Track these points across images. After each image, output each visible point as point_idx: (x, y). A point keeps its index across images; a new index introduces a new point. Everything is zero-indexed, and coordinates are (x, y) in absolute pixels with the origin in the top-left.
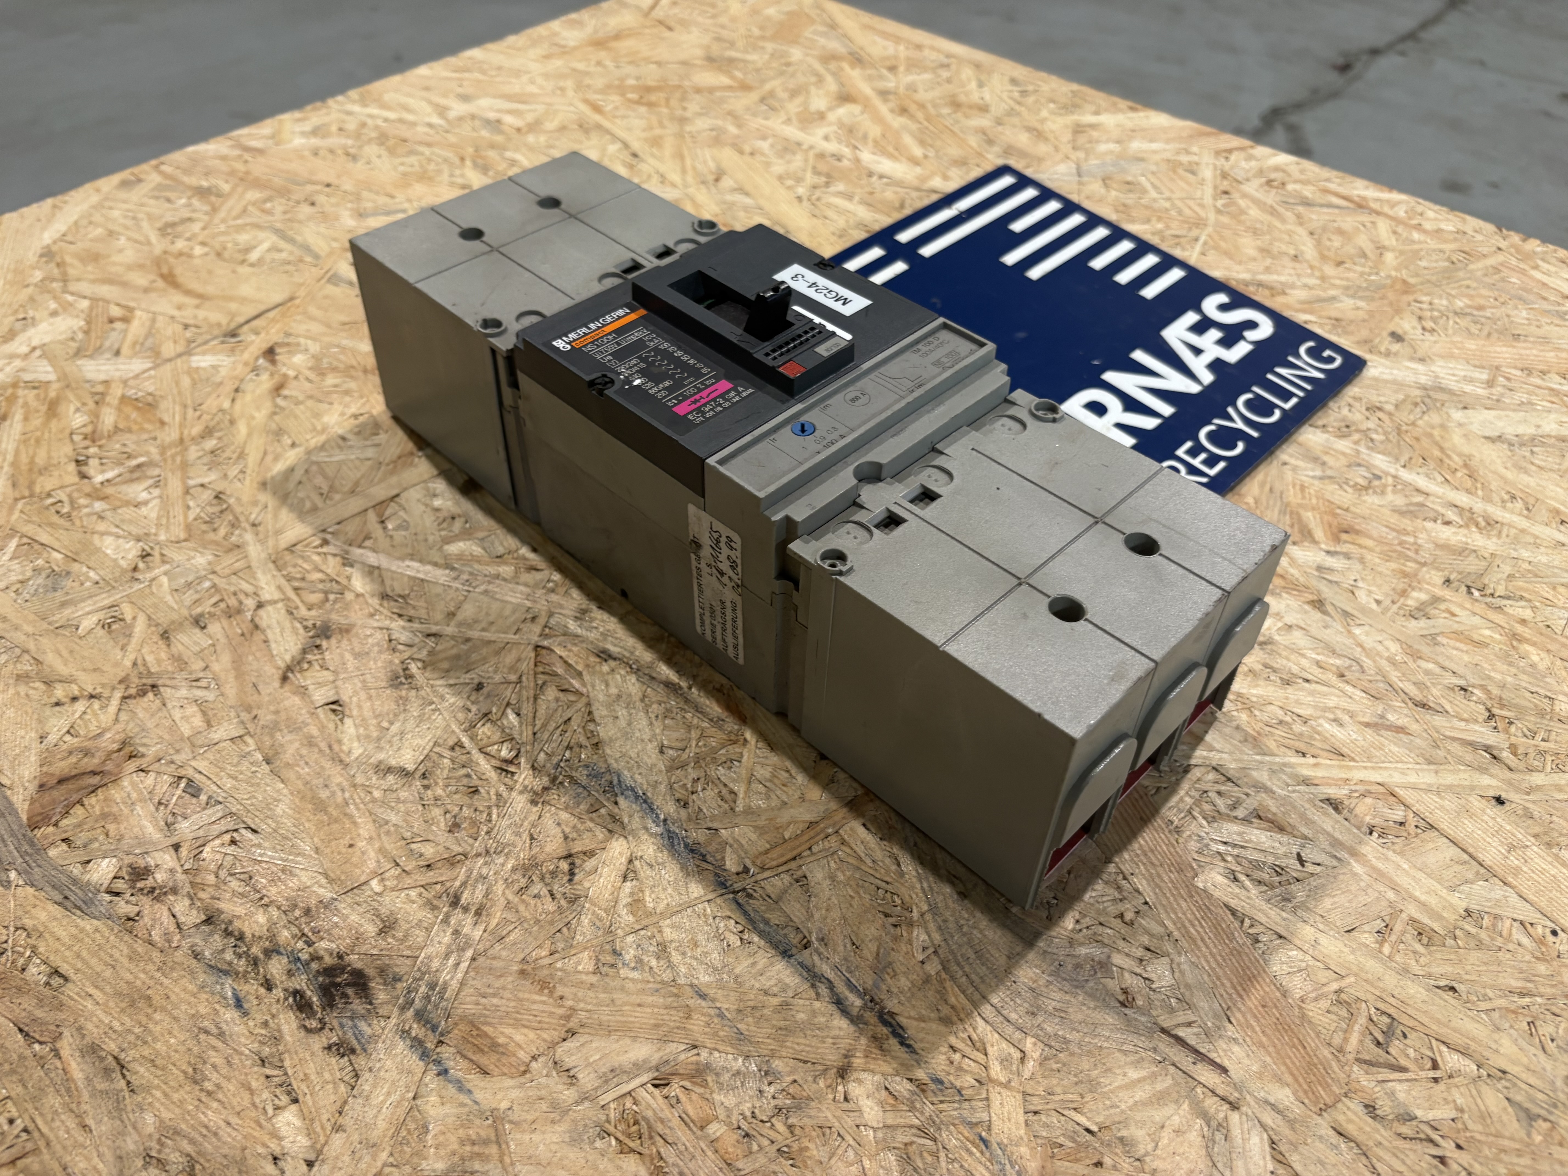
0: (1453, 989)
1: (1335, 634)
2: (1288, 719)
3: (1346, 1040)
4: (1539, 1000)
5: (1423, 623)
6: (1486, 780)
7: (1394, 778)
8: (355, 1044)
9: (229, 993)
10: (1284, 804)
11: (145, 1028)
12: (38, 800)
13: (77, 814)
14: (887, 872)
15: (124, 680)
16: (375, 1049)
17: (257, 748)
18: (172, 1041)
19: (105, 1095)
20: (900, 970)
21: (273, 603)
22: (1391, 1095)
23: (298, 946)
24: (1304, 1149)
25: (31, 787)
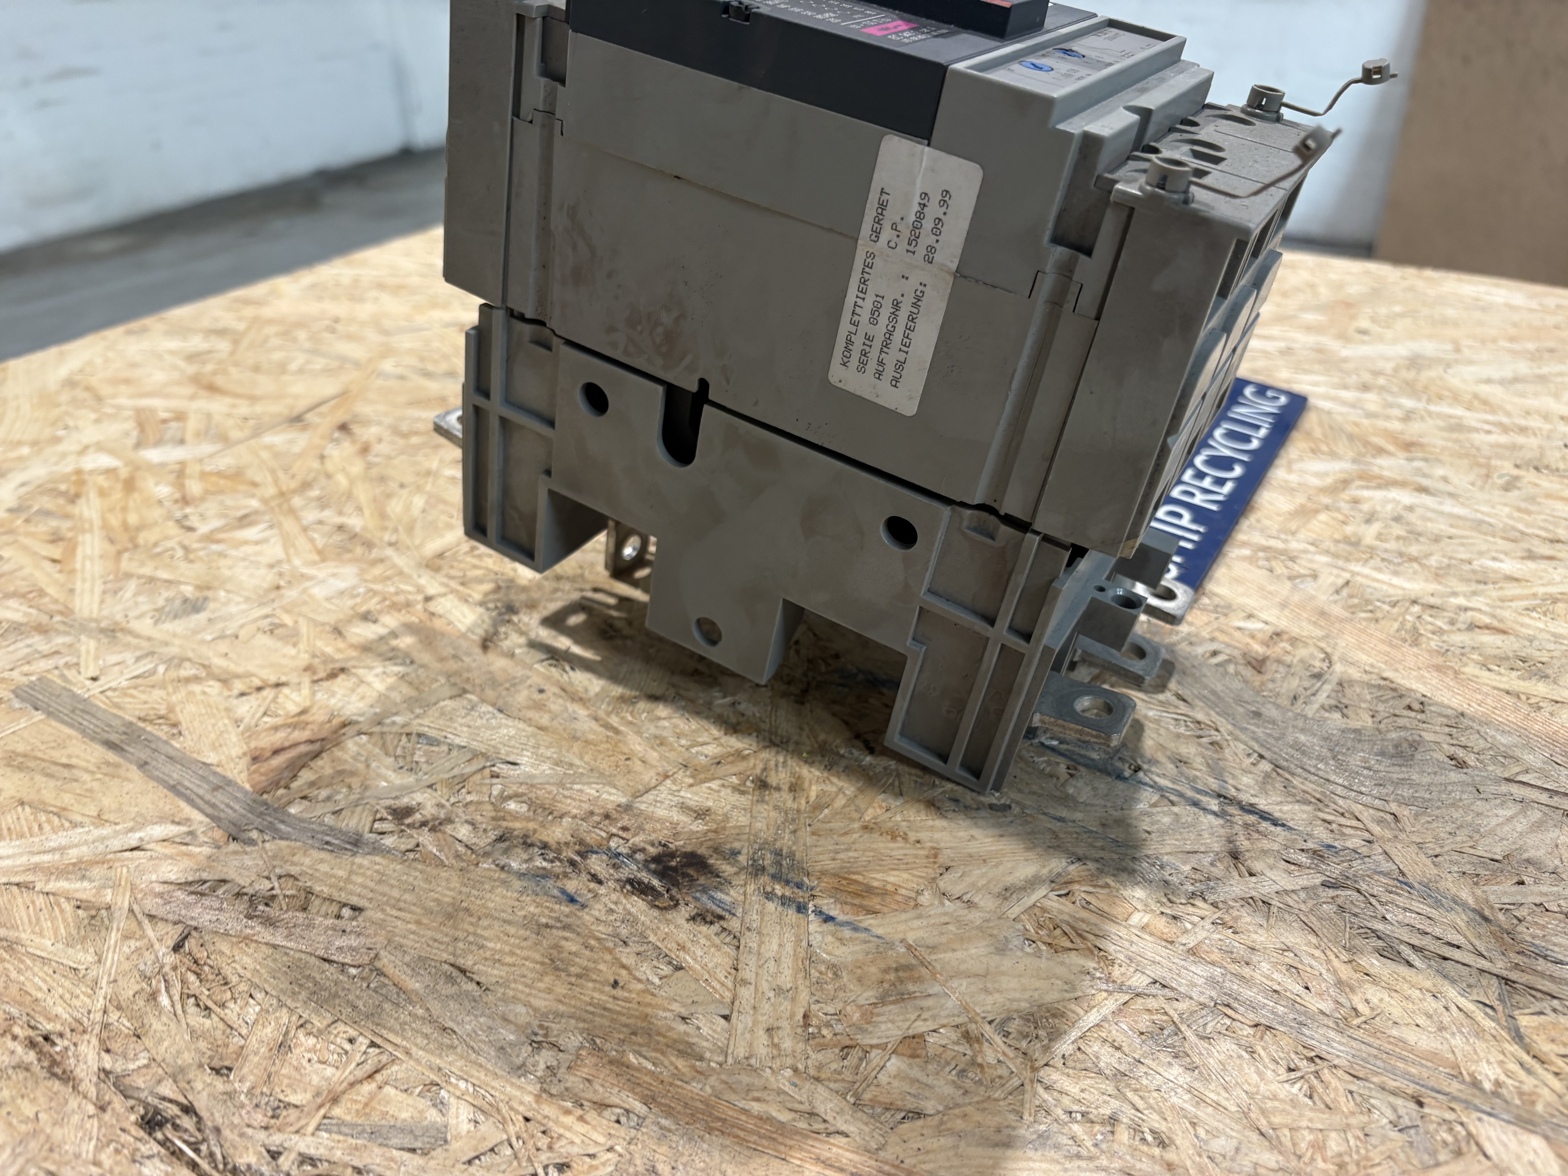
2: (1453, 562)
8: (719, 911)
9: (556, 892)
10: (1494, 616)
11: (475, 934)
12: (254, 772)
13: (306, 776)
14: (1176, 707)
15: (309, 668)
16: (745, 912)
17: (483, 701)
18: (512, 940)
19: (457, 997)
20: (1238, 772)
21: (444, 595)
23: (613, 843)
25: (243, 763)
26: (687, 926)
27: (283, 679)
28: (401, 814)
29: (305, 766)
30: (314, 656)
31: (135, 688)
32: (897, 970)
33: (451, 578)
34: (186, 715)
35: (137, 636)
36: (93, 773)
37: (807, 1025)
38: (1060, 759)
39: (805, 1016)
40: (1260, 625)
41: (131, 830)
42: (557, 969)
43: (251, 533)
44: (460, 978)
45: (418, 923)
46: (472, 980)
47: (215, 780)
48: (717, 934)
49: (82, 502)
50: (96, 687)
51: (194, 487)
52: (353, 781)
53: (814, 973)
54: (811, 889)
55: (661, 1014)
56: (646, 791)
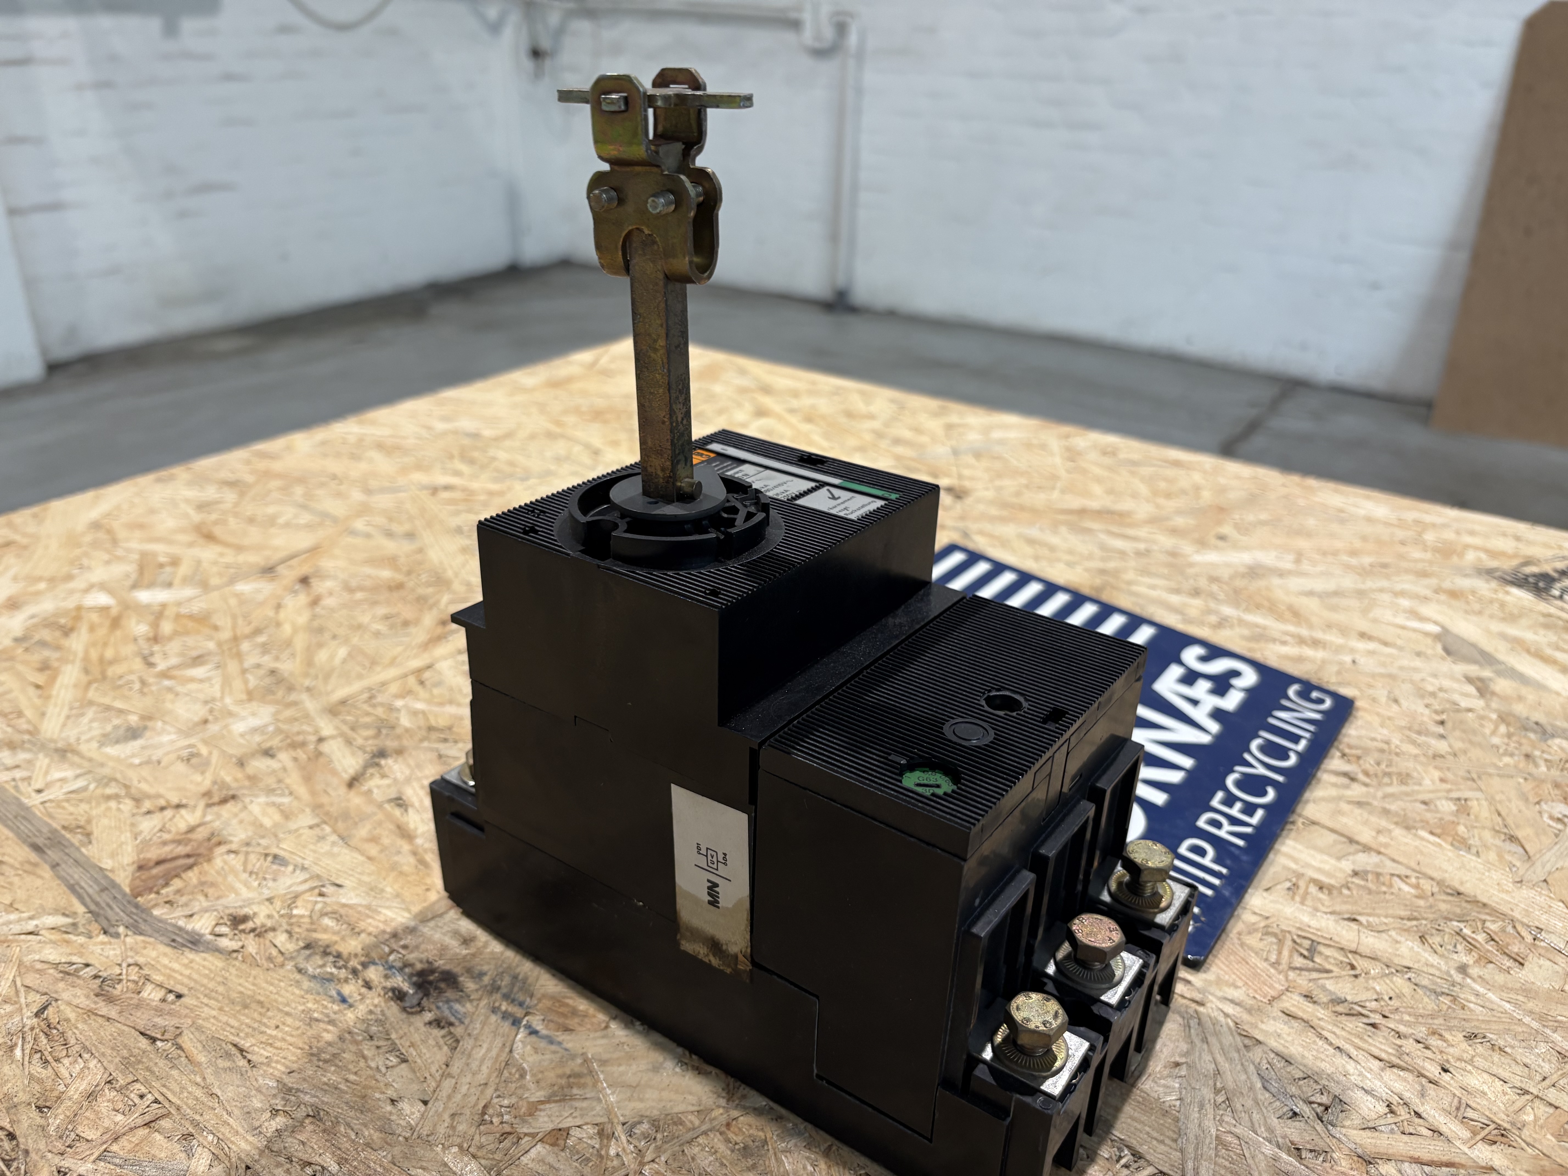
0: (1355, 920)
3: (1279, 956)
4: (1424, 922)
8: (452, 1019)
9: (334, 993)
11: (260, 1022)
12: (139, 877)
13: (177, 884)
15: (207, 794)
16: (471, 1022)
17: (334, 832)
18: (288, 1029)
19: (229, 1071)
21: (333, 737)
22: (1323, 988)
23: (392, 958)
24: (1263, 1026)
25: (131, 869)
26: (423, 1029)
27: (184, 801)
28: (239, 920)
29: (177, 876)
30: (215, 783)
31: (68, 801)
32: (569, 1076)
33: (344, 722)
34: (98, 828)
35: (82, 757)
36: (16, 869)
37: (484, 1113)
39: (485, 1107)
41: (32, 918)
43: (199, 672)
44: (237, 1056)
45: (221, 1010)
46: (245, 1058)
47: (104, 882)
48: (443, 1037)
49: (74, 636)
50: (40, 798)
51: (167, 627)
52: (211, 891)
53: (506, 1074)
54: (528, 1007)
55: (377, 1095)
56: (433, 918)
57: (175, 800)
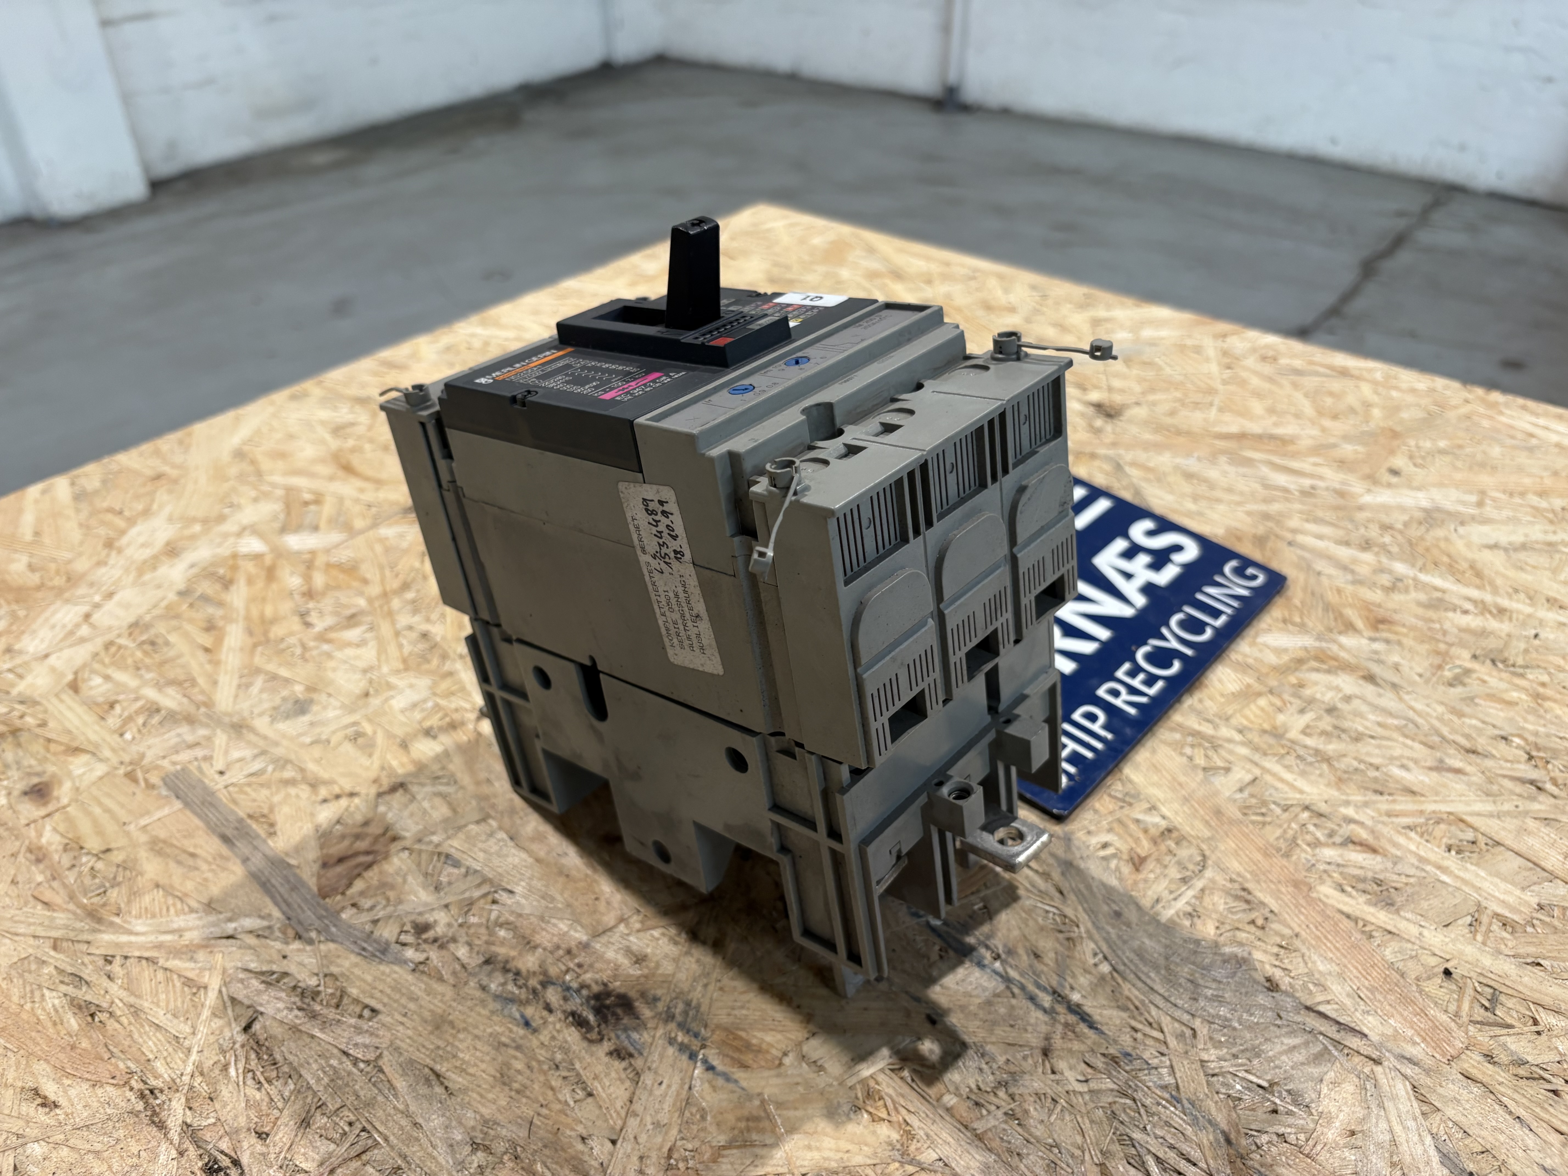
0: (1539, 964)
1: (1389, 701)
2: (1362, 766)
3: (1459, 1007)
5: (1459, 690)
6: (1536, 806)
7: (1459, 808)
8: (632, 1050)
9: (518, 1016)
10: (1372, 832)
11: (453, 1045)
12: (324, 875)
13: (359, 885)
14: (1052, 899)
15: (377, 781)
16: (650, 1053)
17: (500, 828)
18: (478, 1054)
19: (429, 1098)
20: (1078, 971)
22: (1504, 1046)
23: (568, 978)
24: (1440, 1090)
25: (316, 867)
26: (605, 1060)
27: (356, 789)
28: (421, 929)
29: (359, 875)
30: (383, 768)
31: (250, 785)
32: (748, 1120)
34: (281, 817)
35: (257, 734)
36: (209, 863)
37: (669, 1157)
38: (938, 941)
39: (670, 1150)
40: (1157, 819)
41: (230, 920)
42: (504, 1084)
43: (354, 634)
44: (434, 1082)
45: (415, 1028)
46: (442, 1083)
47: (293, 881)
48: (625, 1069)
49: (233, 588)
50: (222, 781)
51: (319, 580)
52: (391, 894)
53: (687, 1114)
54: (704, 1039)
55: (568, 1132)
56: (604, 932)
57: (348, 788)
